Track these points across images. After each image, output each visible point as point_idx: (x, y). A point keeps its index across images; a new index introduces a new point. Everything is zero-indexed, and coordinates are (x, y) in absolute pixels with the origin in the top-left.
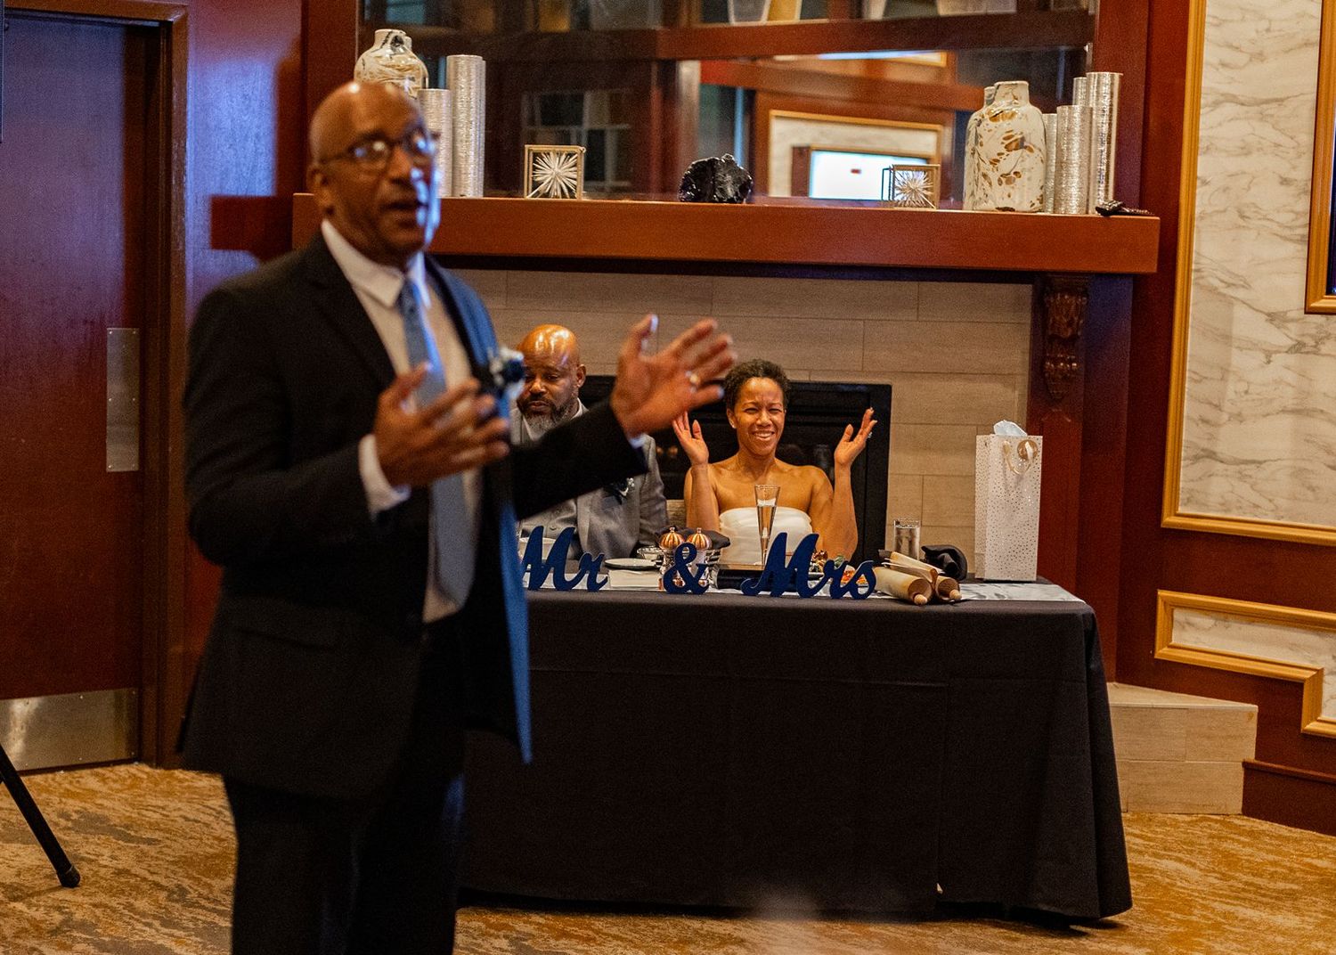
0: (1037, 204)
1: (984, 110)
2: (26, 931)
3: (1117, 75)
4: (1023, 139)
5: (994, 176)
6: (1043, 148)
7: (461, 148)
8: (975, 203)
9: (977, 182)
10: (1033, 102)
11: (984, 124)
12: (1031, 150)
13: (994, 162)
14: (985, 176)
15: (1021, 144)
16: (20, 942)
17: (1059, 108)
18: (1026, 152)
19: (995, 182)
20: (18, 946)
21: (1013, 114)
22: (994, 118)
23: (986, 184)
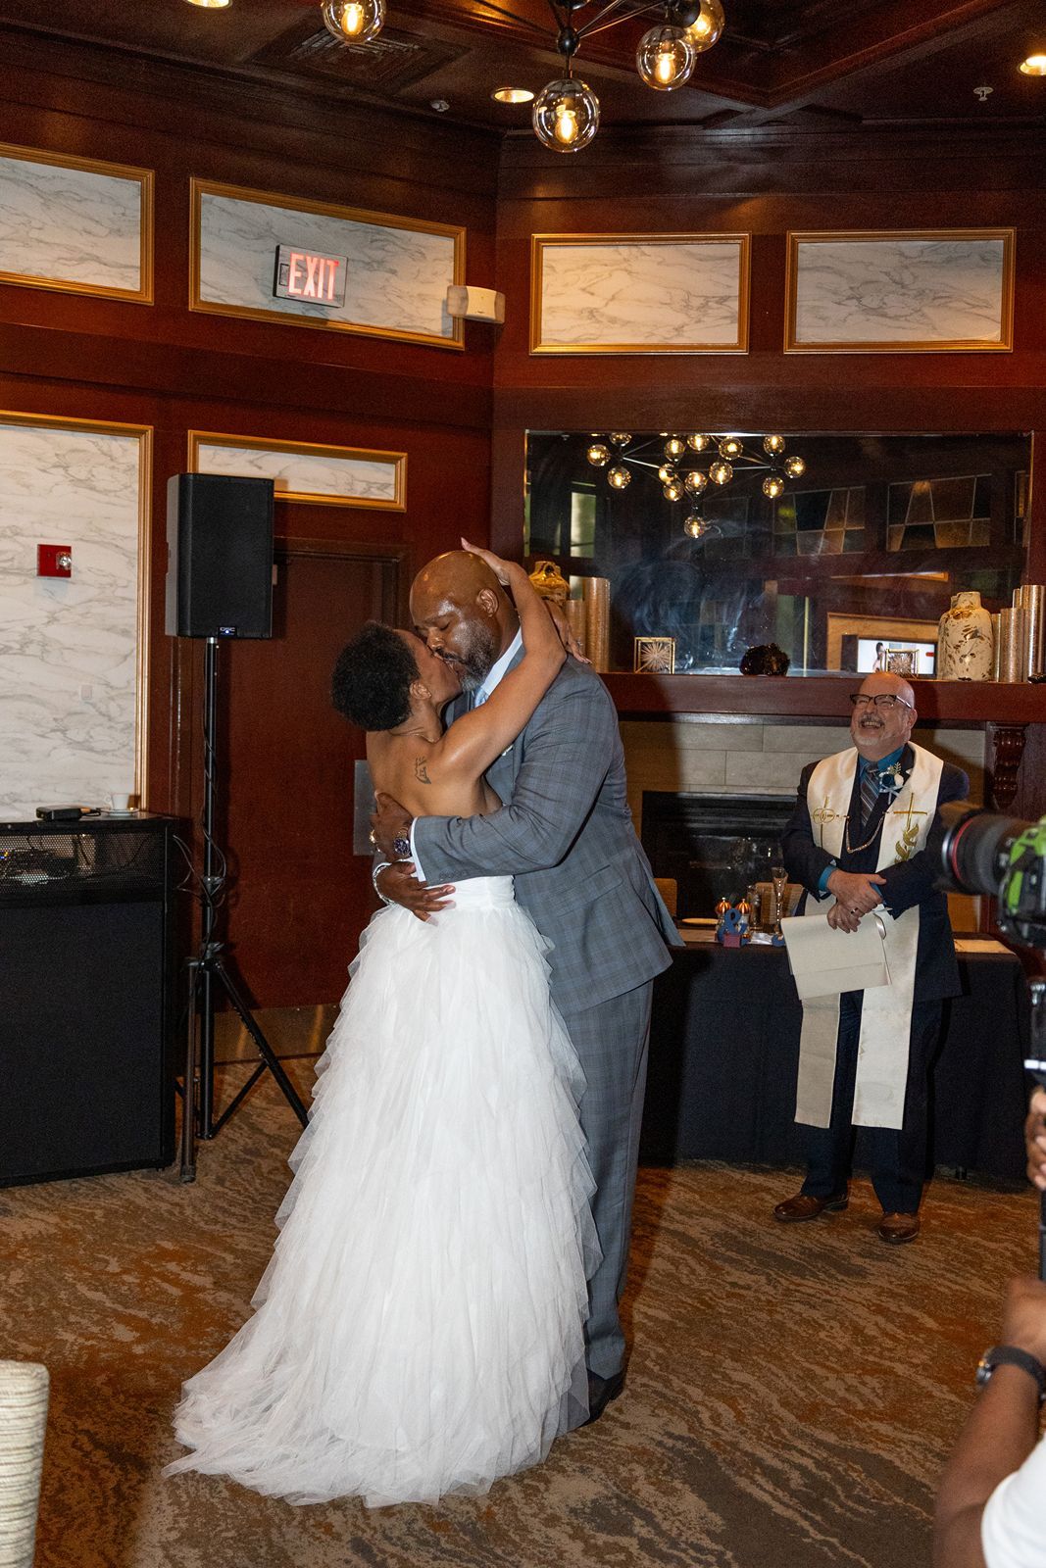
0: (987, 675)
1: (949, 612)
2: (277, 1169)
3: (1043, 587)
4: (977, 631)
5: (957, 657)
6: (991, 636)
7: (592, 638)
8: (944, 675)
9: (945, 660)
10: (984, 605)
11: (949, 621)
12: (982, 639)
13: (958, 646)
14: (950, 656)
15: (975, 635)
16: (272, 1177)
17: (1002, 610)
18: (979, 640)
19: (957, 661)
20: (269, 1180)
21: (970, 614)
22: (957, 617)
23: (951, 662)
